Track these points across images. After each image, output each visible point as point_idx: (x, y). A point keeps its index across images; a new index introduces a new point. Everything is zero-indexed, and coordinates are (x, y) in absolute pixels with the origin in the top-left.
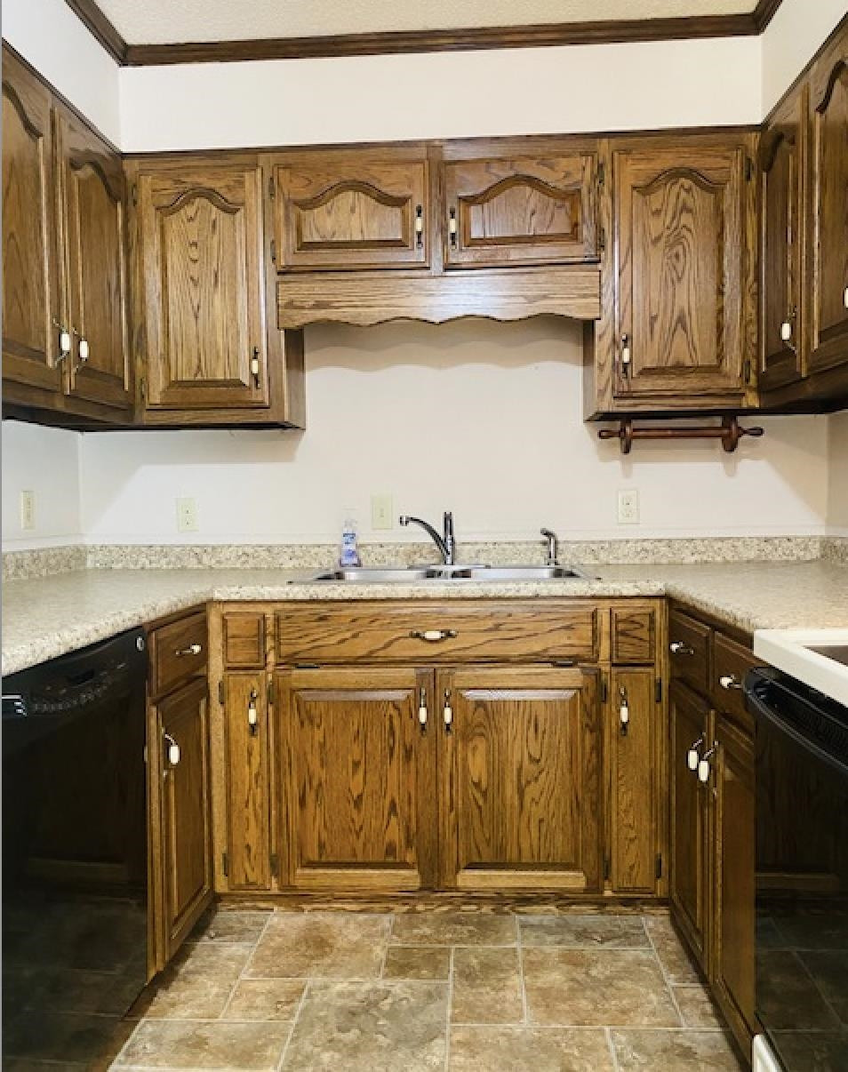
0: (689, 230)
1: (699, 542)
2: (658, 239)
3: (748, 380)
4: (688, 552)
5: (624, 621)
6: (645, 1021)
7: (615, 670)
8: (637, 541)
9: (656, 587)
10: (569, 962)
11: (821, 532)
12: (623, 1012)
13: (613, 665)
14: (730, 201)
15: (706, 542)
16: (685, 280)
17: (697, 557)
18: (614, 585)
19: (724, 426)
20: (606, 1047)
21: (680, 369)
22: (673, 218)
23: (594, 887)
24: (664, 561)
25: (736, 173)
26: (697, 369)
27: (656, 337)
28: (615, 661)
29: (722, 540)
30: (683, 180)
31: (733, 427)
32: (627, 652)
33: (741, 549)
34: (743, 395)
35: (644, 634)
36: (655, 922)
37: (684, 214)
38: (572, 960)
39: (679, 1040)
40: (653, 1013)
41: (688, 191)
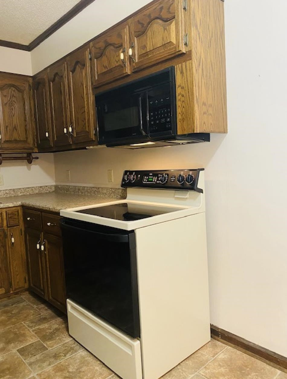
0: (15, 102)
1: (22, 189)
2: (6, 104)
3: (35, 145)
4: (19, 193)
5: (11, 214)
6: (32, 317)
7: (9, 228)
8: (4, 190)
9: (19, 203)
10: (5, 313)
11: (54, 184)
12: (25, 317)
13: (8, 227)
14: (26, 96)
15: (24, 189)
16: (15, 116)
17: (22, 194)
18: (7, 204)
19: (27, 157)
20: (24, 326)
21: (16, 141)
22: (10, 98)
23: (7, 292)
24: (13, 196)
25: (27, 88)
26: (20, 141)
27: (8, 132)
28: (8, 226)
29: (29, 188)
30: (12, 88)
31: (31, 157)
32: (12, 223)
33: (34, 190)
34: (34, 149)
35: (16, 217)
36: (26, 296)
37: (13, 97)
38: (6, 312)
39: (42, 317)
40: (33, 314)
41: (14, 91)
